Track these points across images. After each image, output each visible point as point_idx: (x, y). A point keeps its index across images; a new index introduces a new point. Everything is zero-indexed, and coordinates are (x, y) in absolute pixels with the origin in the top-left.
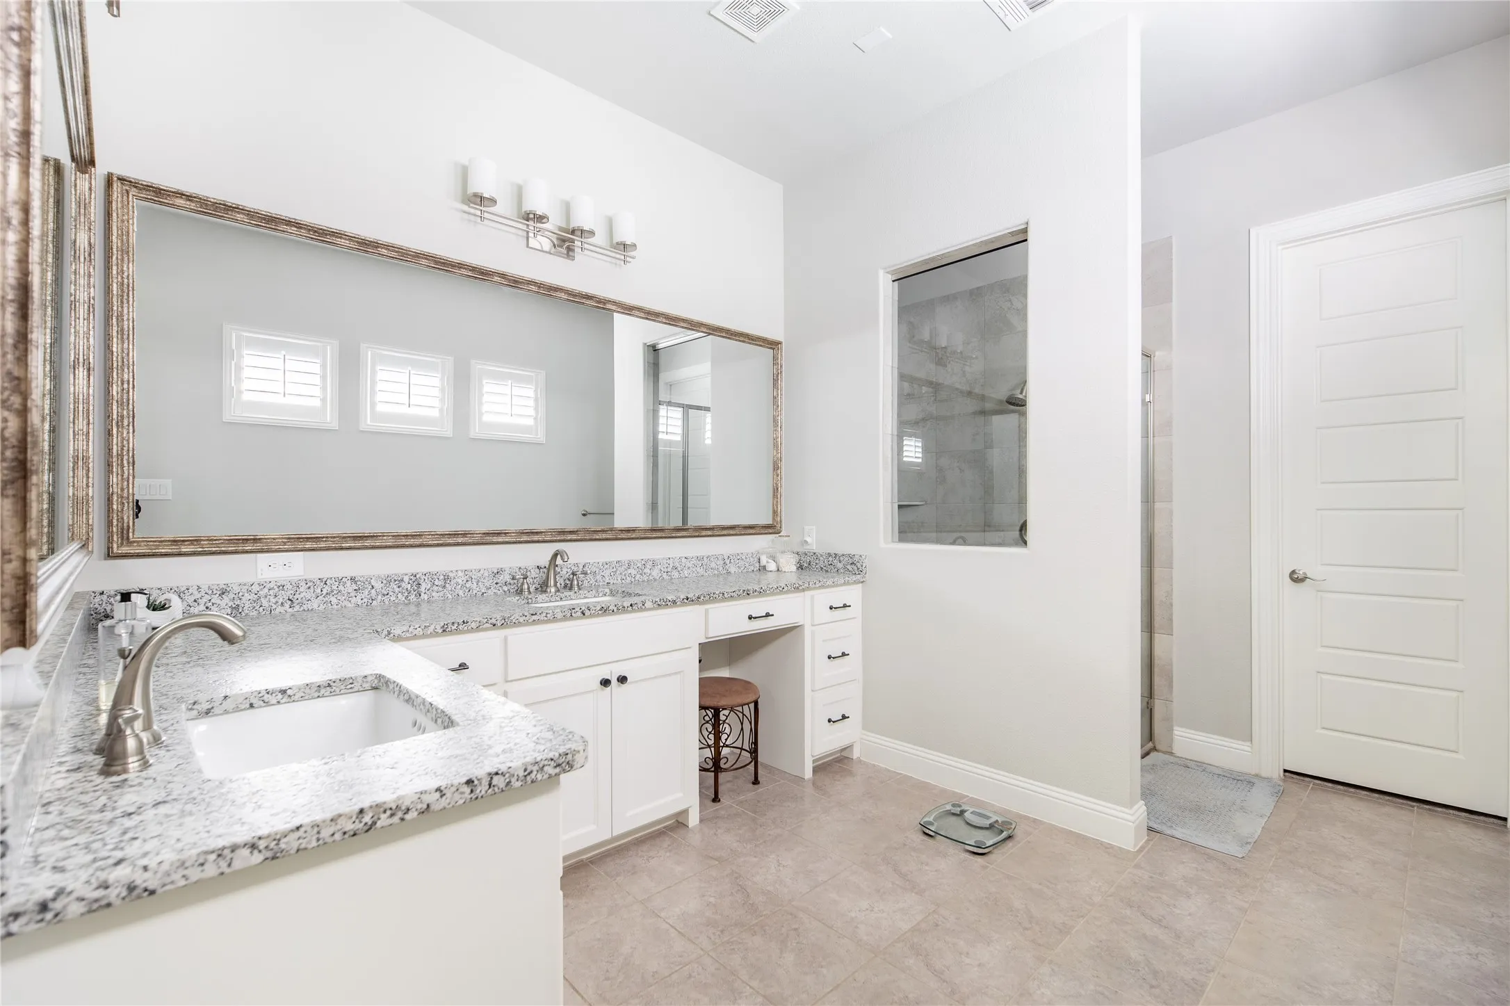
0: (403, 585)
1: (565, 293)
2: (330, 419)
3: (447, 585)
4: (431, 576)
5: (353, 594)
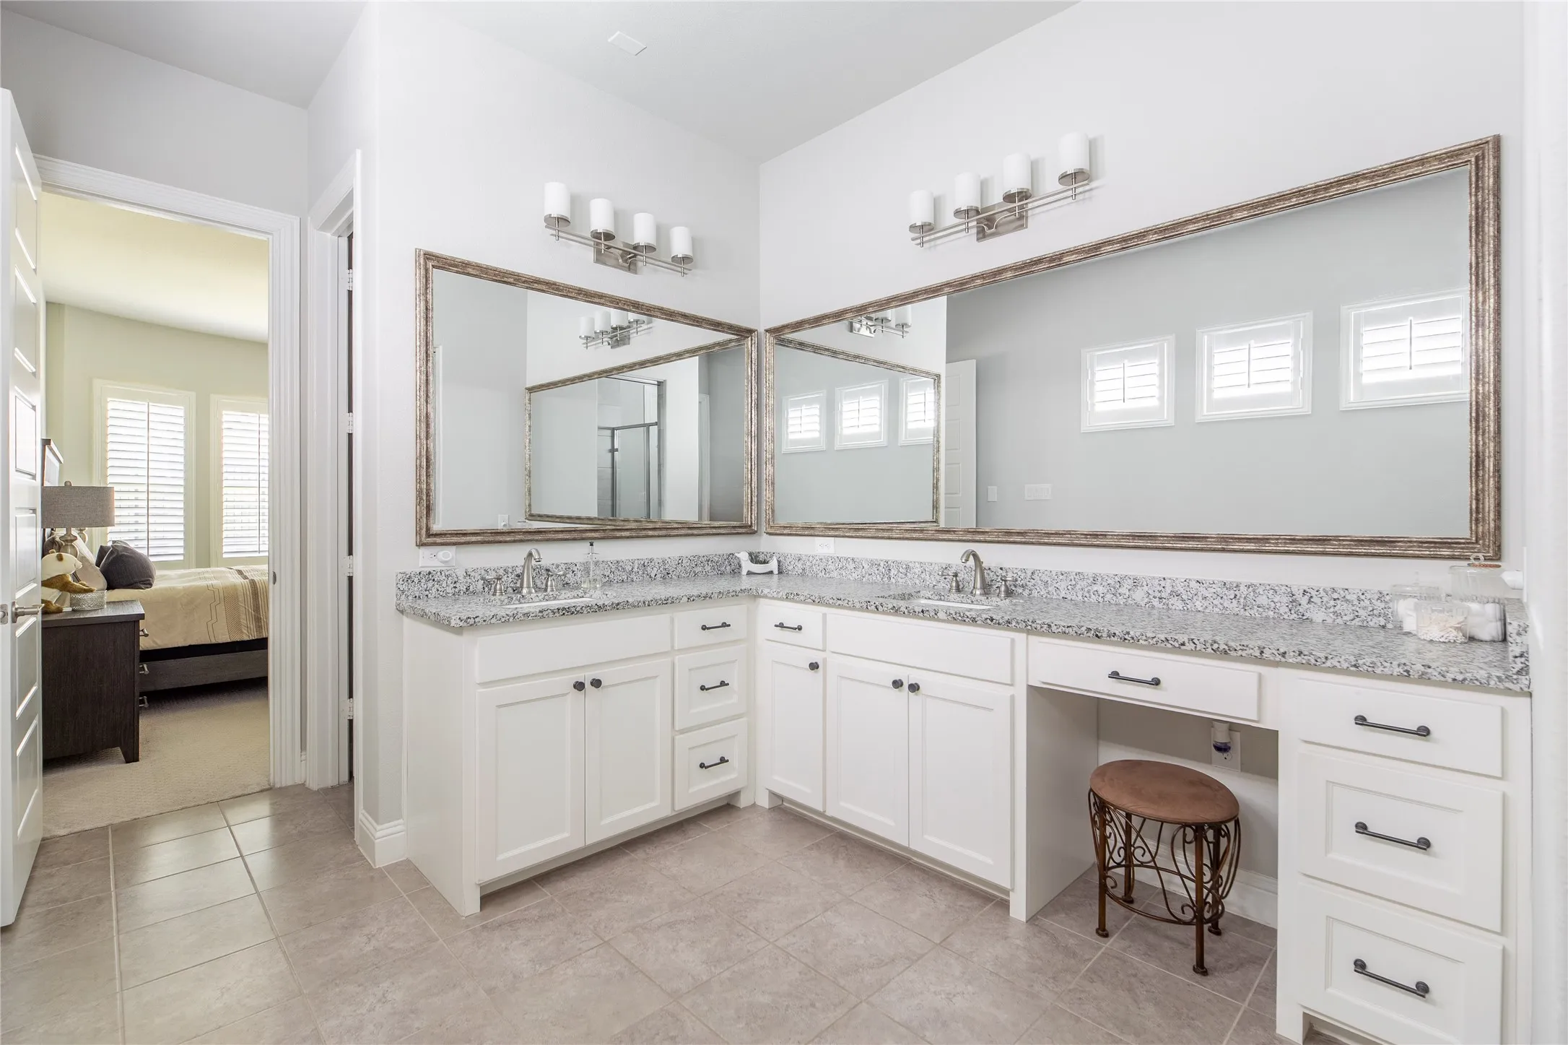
0: (881, 568)
1: (1010, 271)
2: (1167, 417)
3: (908, 574)
4: (898, 563)
5: (853, 570)
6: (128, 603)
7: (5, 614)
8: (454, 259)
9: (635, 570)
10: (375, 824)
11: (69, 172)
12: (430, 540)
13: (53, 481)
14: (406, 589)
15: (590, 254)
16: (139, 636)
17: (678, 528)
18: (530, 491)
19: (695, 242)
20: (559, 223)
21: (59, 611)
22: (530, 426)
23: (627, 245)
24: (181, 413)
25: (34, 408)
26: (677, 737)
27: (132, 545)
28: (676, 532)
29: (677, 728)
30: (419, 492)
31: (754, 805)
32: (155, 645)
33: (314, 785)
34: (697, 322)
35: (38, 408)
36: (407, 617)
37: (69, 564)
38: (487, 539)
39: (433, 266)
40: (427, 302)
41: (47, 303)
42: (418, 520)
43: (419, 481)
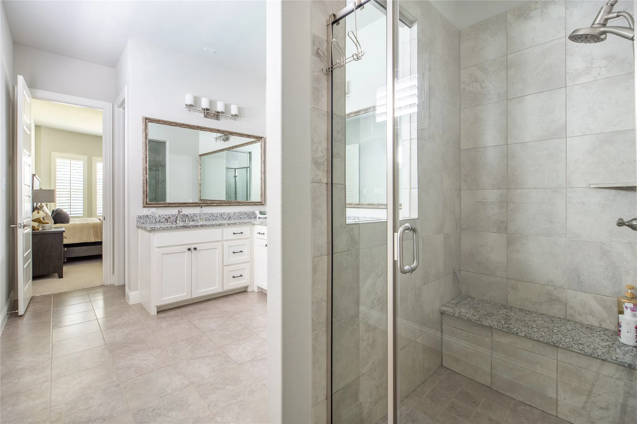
6: (60, 227)
7: (21, 226)
8: (155, 119)
9: (218, 216)
10: (130, 292)
11: (39, 93)
12: (147, 206)
13: (37, 187)
14: (139, 220)
15: (203, 115)
16: (63, 238)
17: (234, 203)
18: (200, 191)
19: (239, 109)
20: (190, 106)
21: (38, 229)
22: (200, 168)
23: (215, 112)
24: (82, 163)
25: (29, 165)
26: (224, 267)
27: (64, 210)
28: (233, 204)
29: (224, 265)
30: (144, 191)
31: (253, 291)
32: (69, 242)
33: (116, 284)
34: (241, 135)
35: (31, 166)
36: (140, 229)
37: (41, 214)
38: (166, 205)
39: (148, 122)
40: (146, 133)
41: (36, 126)
42: (143, 199)
43: (143, 188)
